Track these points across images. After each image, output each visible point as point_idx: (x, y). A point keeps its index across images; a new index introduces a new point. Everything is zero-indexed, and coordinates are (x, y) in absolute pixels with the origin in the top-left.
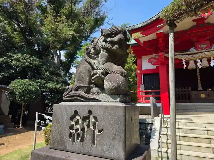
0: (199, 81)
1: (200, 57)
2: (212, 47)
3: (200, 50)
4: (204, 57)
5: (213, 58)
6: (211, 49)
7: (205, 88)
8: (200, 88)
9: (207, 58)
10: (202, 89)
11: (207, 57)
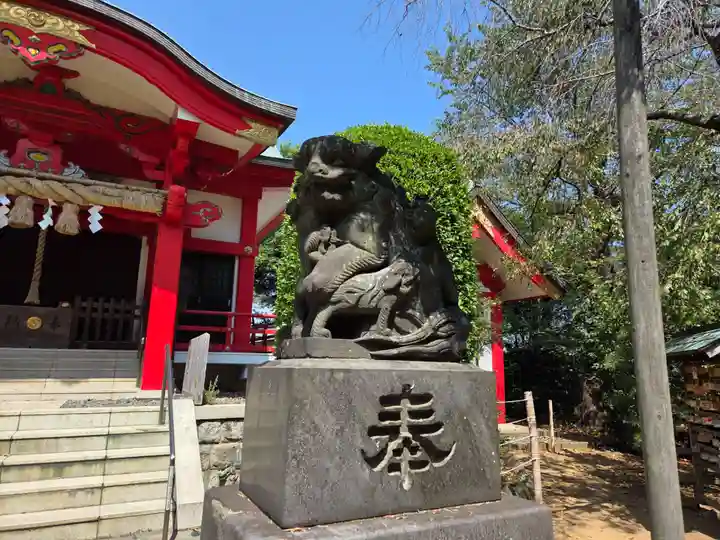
0: (37, 274)
1: (11, 190)
2: (66, 170)
3: (25, 168)
4: (23, 193)
5: (54, 204)
6: (61, 174)
7: (49, 298)
8: (33, 296)
9: (34, 198)
10: (37, 301)
11: (38, 196)
